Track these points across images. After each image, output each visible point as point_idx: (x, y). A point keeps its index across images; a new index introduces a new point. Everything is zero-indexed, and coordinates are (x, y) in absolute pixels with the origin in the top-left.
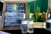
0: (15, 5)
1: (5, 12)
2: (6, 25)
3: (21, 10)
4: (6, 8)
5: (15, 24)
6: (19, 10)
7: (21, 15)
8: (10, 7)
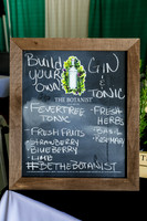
0: (72, 58)
1: (24, 103)
2: (31, 165)
3: (104, 94)
4: (25, 75)
5: (76, 165)
6: (96, 94)
7: (104, 117)
8: (47, 69)
